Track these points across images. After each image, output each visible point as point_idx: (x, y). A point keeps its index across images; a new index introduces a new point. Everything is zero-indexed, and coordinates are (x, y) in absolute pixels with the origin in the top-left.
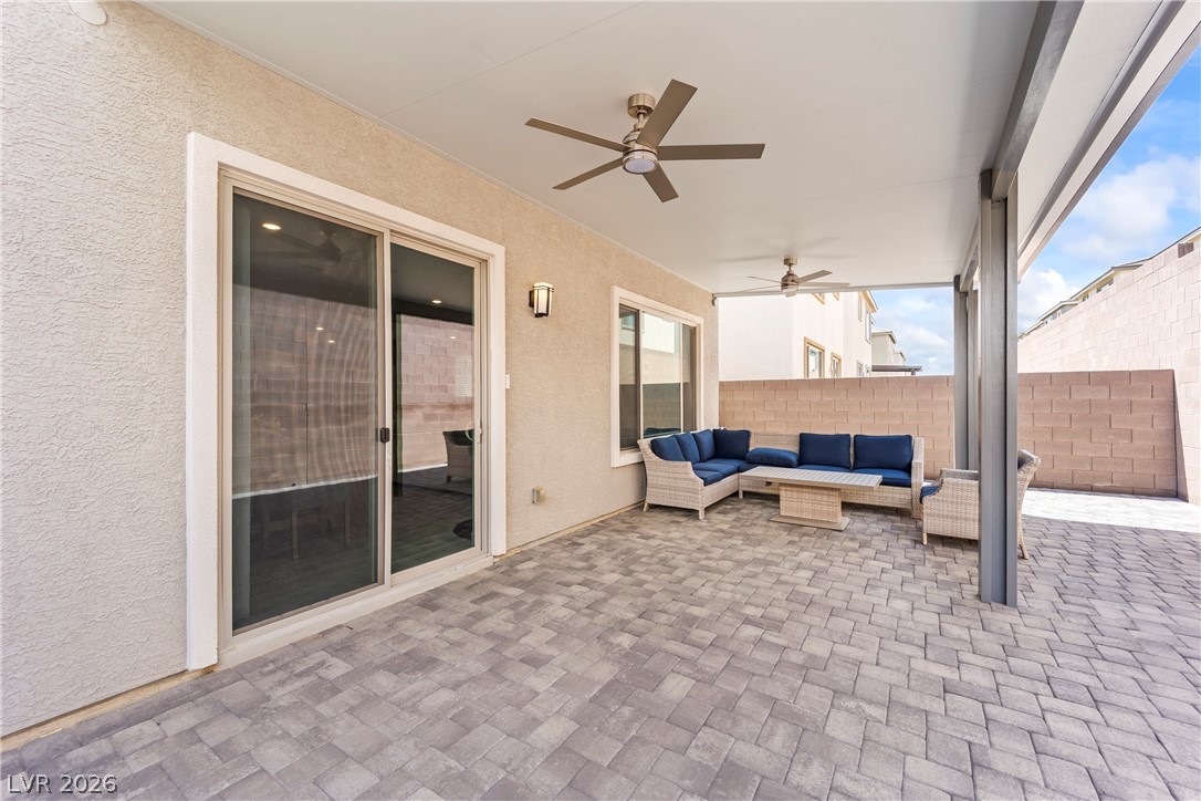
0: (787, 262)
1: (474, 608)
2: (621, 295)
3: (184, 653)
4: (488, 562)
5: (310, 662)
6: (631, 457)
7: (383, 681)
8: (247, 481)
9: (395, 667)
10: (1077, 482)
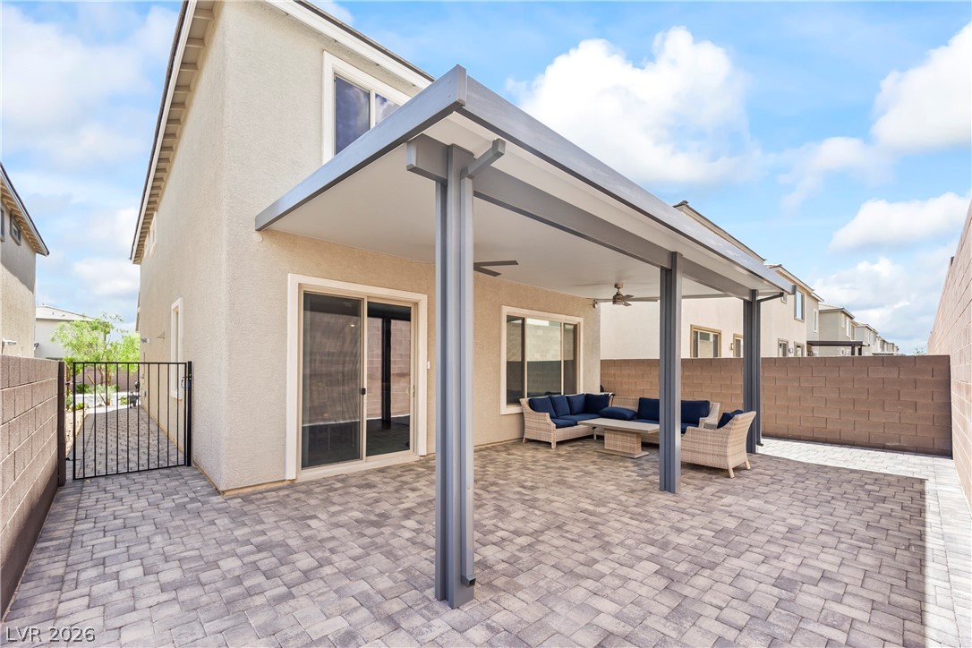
0: (616, 286)
1: (400, 473)
2: (507, 310)
3: (285, 473)
4: (417, 458)
5: (329, 483)
6: (514, 409)
7: (354, 489)
8: (308, 418)
9: (359, 487)
10: (873, 441)
